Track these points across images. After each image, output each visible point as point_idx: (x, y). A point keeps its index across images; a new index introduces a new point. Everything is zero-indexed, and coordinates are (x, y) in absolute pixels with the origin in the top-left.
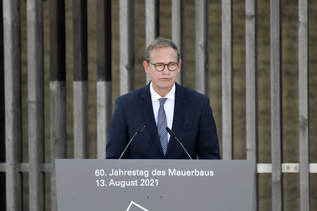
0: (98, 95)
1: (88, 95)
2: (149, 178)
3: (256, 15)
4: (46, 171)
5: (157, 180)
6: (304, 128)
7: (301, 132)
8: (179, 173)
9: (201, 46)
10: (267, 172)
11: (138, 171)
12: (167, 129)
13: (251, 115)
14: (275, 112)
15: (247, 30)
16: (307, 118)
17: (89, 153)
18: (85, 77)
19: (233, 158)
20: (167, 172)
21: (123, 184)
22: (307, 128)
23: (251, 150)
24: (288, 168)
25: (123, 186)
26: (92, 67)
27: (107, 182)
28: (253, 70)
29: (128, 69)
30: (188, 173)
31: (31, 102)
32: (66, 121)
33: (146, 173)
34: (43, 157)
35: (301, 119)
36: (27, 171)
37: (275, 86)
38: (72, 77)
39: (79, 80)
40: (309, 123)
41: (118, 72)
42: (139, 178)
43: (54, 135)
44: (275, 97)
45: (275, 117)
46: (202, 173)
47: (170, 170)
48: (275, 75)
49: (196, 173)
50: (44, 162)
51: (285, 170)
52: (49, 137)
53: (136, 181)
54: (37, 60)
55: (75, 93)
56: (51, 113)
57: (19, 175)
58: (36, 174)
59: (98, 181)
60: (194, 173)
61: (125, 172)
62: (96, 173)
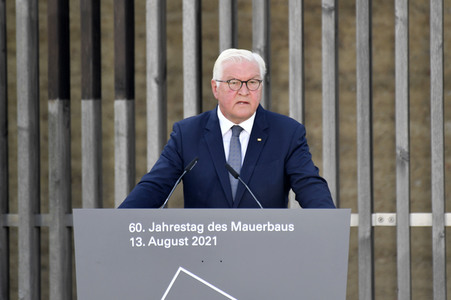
0: (116, 119)
2: (204, 235)
3: (336, 8)
5: (215, 238)
6: (403, 164)
7: (398, 169)
8: (246, 228)
9: (260, 50)
11: (188, 225)
14: (363, 142)
15: (323, 28)
16: (406, 150)
18: (97, 94)
20: (229, 227)
21: (168, 244)
22: (407, 164)
24: (381, 220)
25: (167, 246)
26: (108, 80)
27: (146, 240)
28: (333, 83)
29: (158, 82)
30: (259, 227)
31: (22, 129)
32: (70, 156)
33: (200, 228)
35: (398, 152)
36: (15, 225)
37: (362, 106)
39: (89, 98)
40: (409, 157)
41: (144, 86)
42: (189, 235)
43: (54, 175)
44: (363, 121)
45: (363, 150)
46: (278, 228)
47: (233, 223)
48: (362, 91)
49: (270, 227)
50: (39, 212)
51: (376, 223)
53: (186, 239)
54: (30, 70)
56: (50, 145)
57: (4, 231)
58: (28, 229)
59: (132, 239)
60: (266, 227)
61: (171, 226)
62: (130, 228)
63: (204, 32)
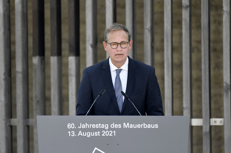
1: (62, 67)
2: (109, 130)
3: (190, 6)
4: (30, 124)
5: (114, 132)
6: (227, 91)
7: (225, 95)
8: (131, 126)
9: (148, 29)
10: (199, 125)
11: (100, 125)
12: (122, 92)
13: (187, 81)
14: (205, 79)
15: (183, 17)
16: (229, 84)
17: (63, 111)
18: (59, 53)
19: (173, 115)
20: (122, 126)
21: (89, 134)
22: (229, 91)
23: (186, 108)
24: (215, 122)
25: (89, 136)
26: (65, 46)
27: (77, 133)
28: (188, 47)
29: (92, 47)
30: (139, 126)
31: (18, 72)
32: (45, 87)
33: (107, 126)
34: (27, 114)
35: (225, 85)
36: (15, 125)
38: (50, 53)
39: (54, 56)
41: (85, 49)
42: (101, 130)
43: (36, 97)
44: (206, 68)
45: (205, 83)
46: (149, 126)
47: (124, 124)
49: (145, 126)
50: (28, 118)
51: (213, 124)
52: (32, 99)
53: (99, 132)
54: (23, 41)
55: (52, 66)
56: (34, 81)
57: (9, 128)
58: (22, 127)
59: (69, 132)
60: (143, 126)
61: (90, 125)
62: (68, 126)
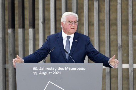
0: (29, 35)
1: (25, 35)
2: (57, 71)
4: (7, 68)
5: (60, 72)
6: (120, 49)
8: (70, 69)
11: (52, 68)
13: (97, 43)
14: (107, 42)
15: (95, 6)
16: (121, 44)
18: (23, 27)
20: (64, 68)
21: (45, 74)
22: (121, 49)
26: (27, 22)
27: (38, 73)
29: (42, 23)
30: (74, 69)
32: (15, 46)
33: (55, 69)
34: (5, 62)
35: (118, 45)
37: (107, 31)
39: (21, 28)
40: (122, 47)
41: (38, 24)
42: (52, 71)
43: (10, 52)
44: (107, 35)
45: (107, 44)
46: (80, 69)
47: (66, 67)
48: (107, 26)
49: (77, 68)
50: (5, 64)
53: (51, 72)
55: (19, 34)
56: (9, 43)
58: (2, 69)
59: (34, 72)
60: (76, 69)
61: (46, 68)
62: (33, 69)
63: (57, 7)
